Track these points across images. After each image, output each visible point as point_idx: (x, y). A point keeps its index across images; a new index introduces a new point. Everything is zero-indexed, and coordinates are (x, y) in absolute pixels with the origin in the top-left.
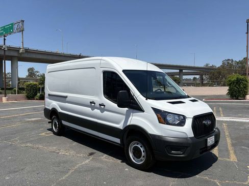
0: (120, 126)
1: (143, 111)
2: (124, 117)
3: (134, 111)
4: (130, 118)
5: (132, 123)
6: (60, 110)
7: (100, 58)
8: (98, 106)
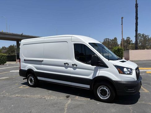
0: (90, 77)
1: (108, 67)
2: (93, 72)
3: (101, 67)
4: (98, 72)
5: (99, 75)
6: (36, 70)
7: (71, 35)
8: (71, 66)
